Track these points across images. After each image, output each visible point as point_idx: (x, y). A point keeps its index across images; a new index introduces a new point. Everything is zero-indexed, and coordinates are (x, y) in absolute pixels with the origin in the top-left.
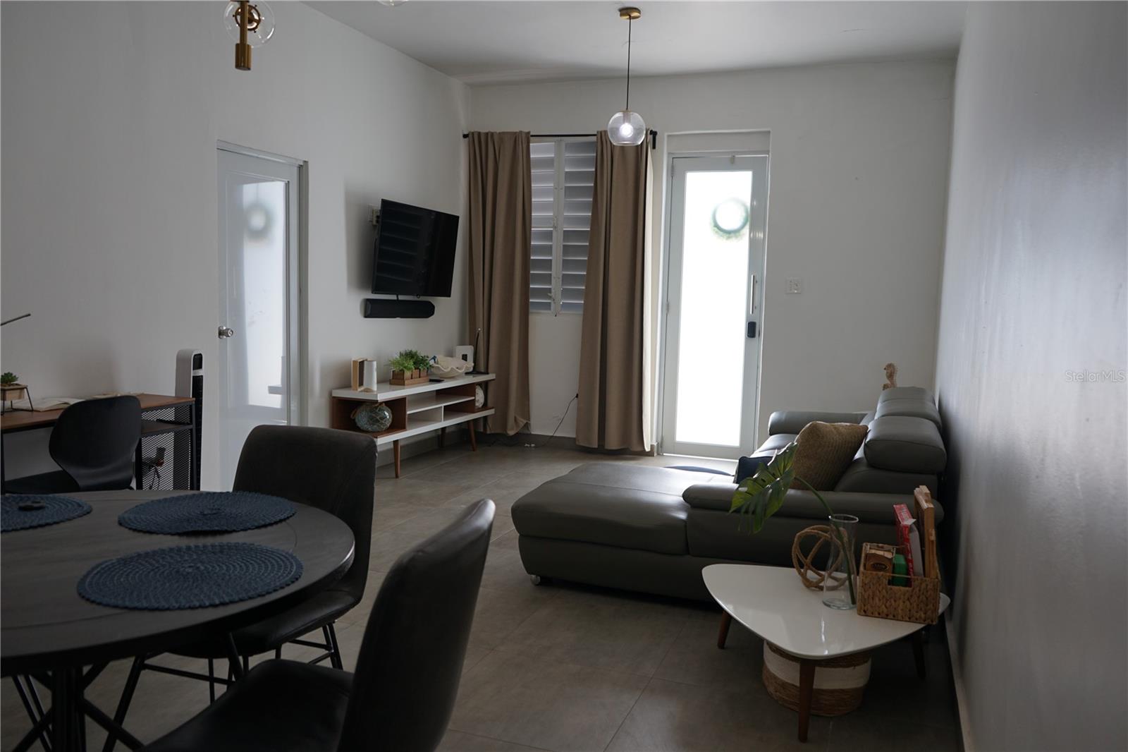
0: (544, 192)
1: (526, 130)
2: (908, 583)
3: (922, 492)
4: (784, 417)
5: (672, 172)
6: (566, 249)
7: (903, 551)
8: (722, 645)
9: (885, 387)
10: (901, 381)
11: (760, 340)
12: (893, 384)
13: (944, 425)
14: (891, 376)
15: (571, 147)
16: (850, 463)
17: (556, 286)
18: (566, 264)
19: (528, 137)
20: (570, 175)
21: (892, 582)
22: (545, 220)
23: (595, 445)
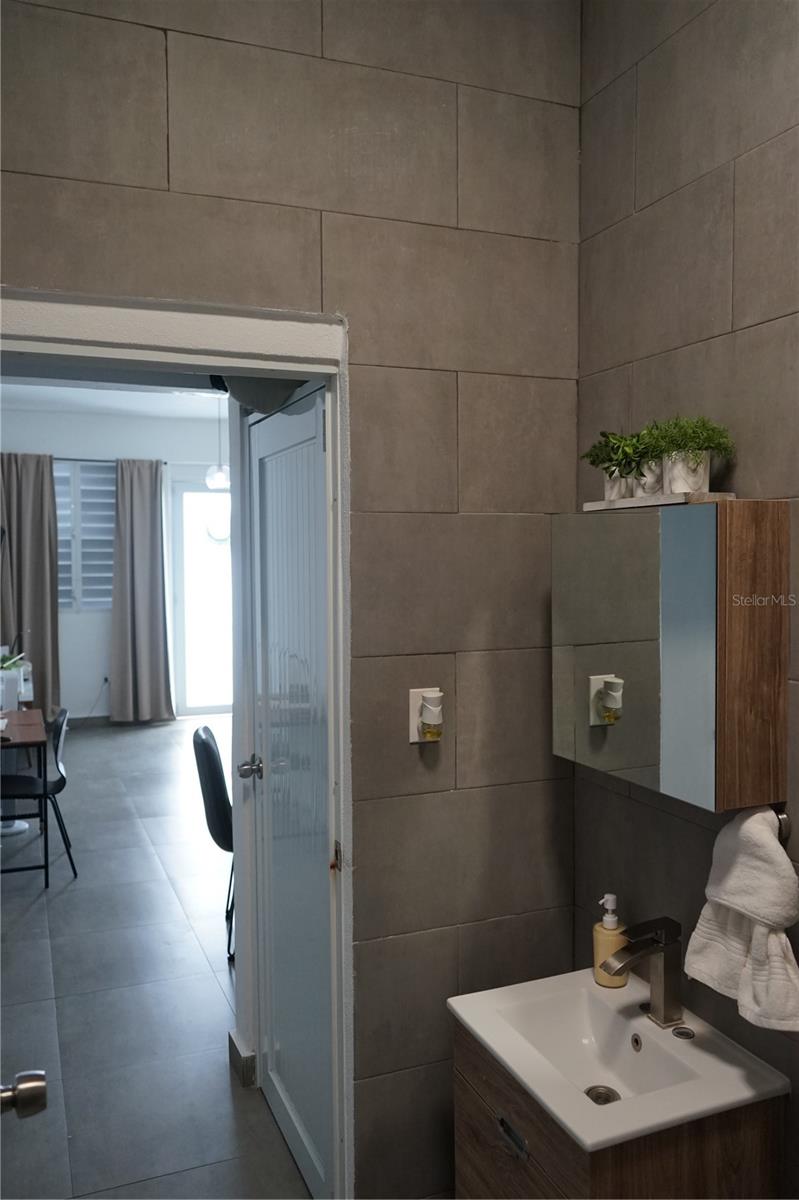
0: (66, 506)
1: (48, 454)
5: (173, 491)
6: (85, 556)
15: (84, 469)
17: (77, 587)
18: (85, 568)
19: (51, 459)
20: (85, 493)
22: (67, 530)
23: (131, 718)
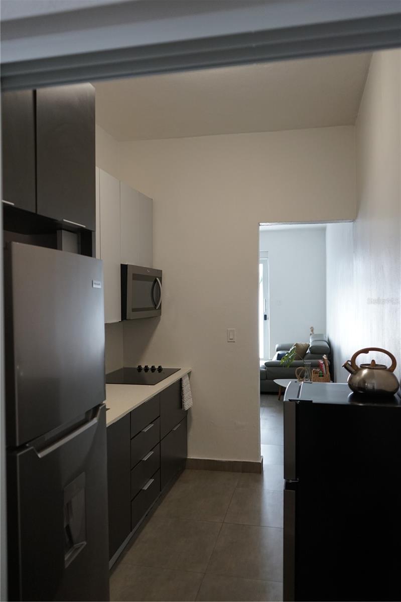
2: (323, 376)
3: (325, 357)
4: (280, 346)
7: (321, 369)
8: (279, 400)
9: (311, 334)
10: (315, 332)
11: (268, 321)
12: (313, 333)
13: (329, 343)
14: (312, 331)
16: (305, 354)
21: (319, 376)
